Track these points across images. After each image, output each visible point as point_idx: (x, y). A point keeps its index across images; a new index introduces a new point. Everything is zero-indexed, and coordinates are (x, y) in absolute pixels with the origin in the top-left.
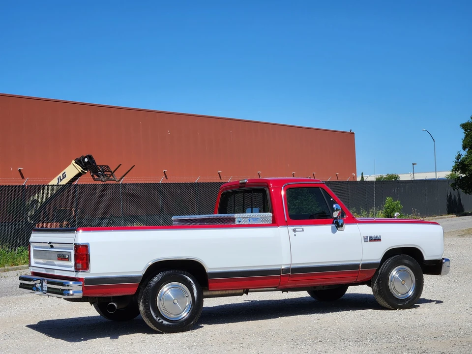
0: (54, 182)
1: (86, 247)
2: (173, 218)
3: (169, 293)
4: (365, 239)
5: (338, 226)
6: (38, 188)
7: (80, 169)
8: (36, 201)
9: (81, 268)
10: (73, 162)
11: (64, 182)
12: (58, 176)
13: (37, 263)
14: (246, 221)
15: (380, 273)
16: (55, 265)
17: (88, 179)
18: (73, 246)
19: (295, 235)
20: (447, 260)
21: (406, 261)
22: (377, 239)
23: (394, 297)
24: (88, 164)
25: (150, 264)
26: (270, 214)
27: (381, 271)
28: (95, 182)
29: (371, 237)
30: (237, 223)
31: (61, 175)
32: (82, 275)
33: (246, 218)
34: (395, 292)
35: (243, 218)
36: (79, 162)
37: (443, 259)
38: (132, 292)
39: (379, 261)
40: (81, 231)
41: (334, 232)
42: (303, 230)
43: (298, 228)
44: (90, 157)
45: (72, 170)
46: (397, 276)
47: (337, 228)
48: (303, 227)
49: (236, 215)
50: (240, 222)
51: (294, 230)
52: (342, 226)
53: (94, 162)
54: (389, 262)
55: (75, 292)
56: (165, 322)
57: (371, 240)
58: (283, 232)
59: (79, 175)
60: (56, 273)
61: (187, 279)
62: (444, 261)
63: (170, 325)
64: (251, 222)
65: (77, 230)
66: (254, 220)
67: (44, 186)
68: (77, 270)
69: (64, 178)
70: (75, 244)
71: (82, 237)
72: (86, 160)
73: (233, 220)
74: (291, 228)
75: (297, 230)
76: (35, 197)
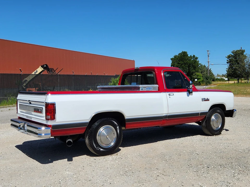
0: (33, 73)
1: (53, 105)
2: (98, 87)
3: (104, 132)
4: (202, 99)
5: (190, 93)
7: (43, 69)
8: (26, 80)
9: (50, 118)
10: (40, 66)
11: (37, 73)
12: (35, 72)
13: (21, 112)
14: (145, 89)
15: (207, 117)
16: (32, 115)
17: (46, 72)
18: (44, 104)
19: (170, 97)
20: (235, 110)
21: (218, 111)
22: (208, 100)
23: (213, 129)
24: (46, 68)
25: (93, 115)
26: (157, 86)
27: (208, 116)
28: (49, 74)
29: (205, 99)
30: (141, 90)
31: (36, 71)
32: (50, 123)
33: (145, 87)
34: (213, 126)
36: (42, 67)
37: (234, 110)
38: (82, 132)
39: (208, 111)
40: (50, 94)
41: (188, 96)
42: (173, 95)
43: (171, 93)
44: (46, 65)
45: (40, 70)
46: (214, 118)
47: (189, 94)
48: (173, 93)
49: (141, 86)
50: (142, 89)
51: (169, 95)
52: (192, 93)
53: (48, 67)
54: (212, 111)
56: (101, 150)
57: (205, 100)
58: (164, 96)
59: (43, 71)
60: (33, 120)
61: (114, 123)
62: (234, 111)
63: (104, 151)
65: (47, 94)
66: (149, 89)
68: (47, 119)
69: (37, 72)
70: (46, 103)
71: (51, 98)
72: (45, 66)
73: (139, 88)
74: (168, 93)
75: (171, 94)
76: (26, 79)
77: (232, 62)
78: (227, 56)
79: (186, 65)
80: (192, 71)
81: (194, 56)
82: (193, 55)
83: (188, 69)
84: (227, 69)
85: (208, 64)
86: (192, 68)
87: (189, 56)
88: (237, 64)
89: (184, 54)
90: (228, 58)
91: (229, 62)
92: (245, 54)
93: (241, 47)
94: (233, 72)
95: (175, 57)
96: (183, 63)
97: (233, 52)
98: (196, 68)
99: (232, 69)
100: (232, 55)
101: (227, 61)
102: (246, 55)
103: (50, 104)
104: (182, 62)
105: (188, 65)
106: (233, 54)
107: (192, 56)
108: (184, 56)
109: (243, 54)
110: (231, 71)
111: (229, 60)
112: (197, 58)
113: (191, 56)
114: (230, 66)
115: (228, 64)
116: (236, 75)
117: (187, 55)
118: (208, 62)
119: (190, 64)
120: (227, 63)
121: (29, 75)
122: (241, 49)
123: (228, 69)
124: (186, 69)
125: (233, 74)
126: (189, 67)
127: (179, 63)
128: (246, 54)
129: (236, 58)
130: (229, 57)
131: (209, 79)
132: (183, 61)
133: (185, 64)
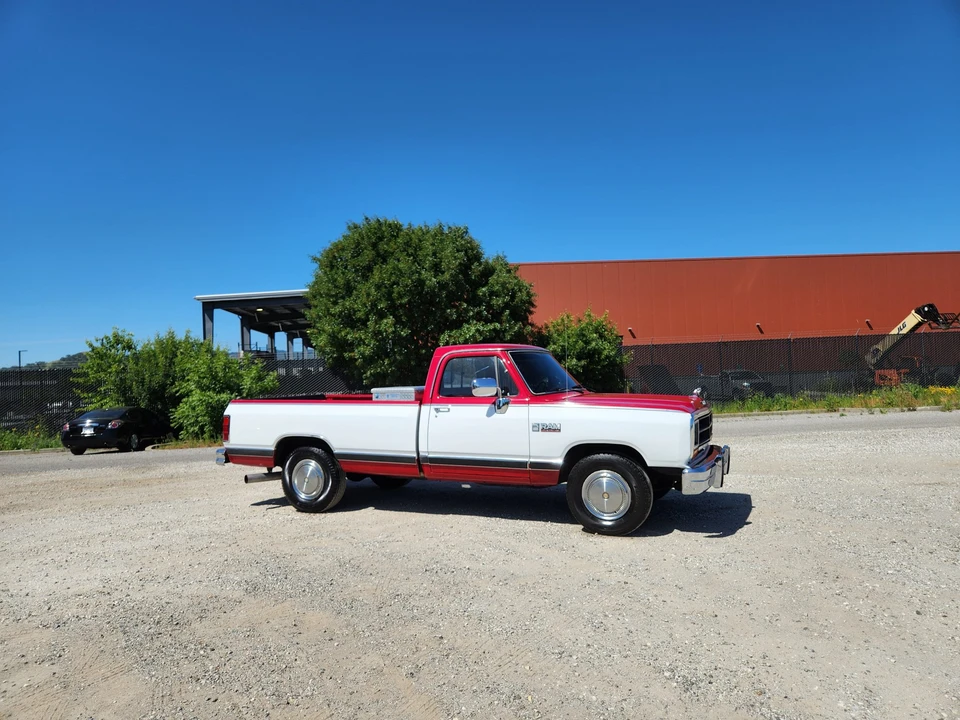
0: (895, 331)
4: (533, 427)
5: (498, 405)
6: (881, 338)
7: (920, 318)
8: (878, 350)
10: (913, 312)
11: (905, 331)
12: (899, 326)
14: (384, 397)
19: (437, 416)
23: (592, 515)
24: (930, 314)
28: (934, 331)
29: (543, 425)
30: (374, 399)
31: (901, 324)
33: (385, 393)
35: (382, 393)
36: (918, 311)
39: (561, 463)
41: (489, 414)
42: (448, 411)
43: (443, 407)
44: (930, 306)
45: (912, 319)
47: (499, 408)
50: (377, 397)
51: (437, 410)
53: (934, 310)
57: (543, 430)
59: (919, 324)
64: (390, 399)
66: (393, 395)
67: (885, 335)
69: (904, 328)
72: (926, 309)
75: (440, 410)
76: (879, 347)
121: (883, 337)
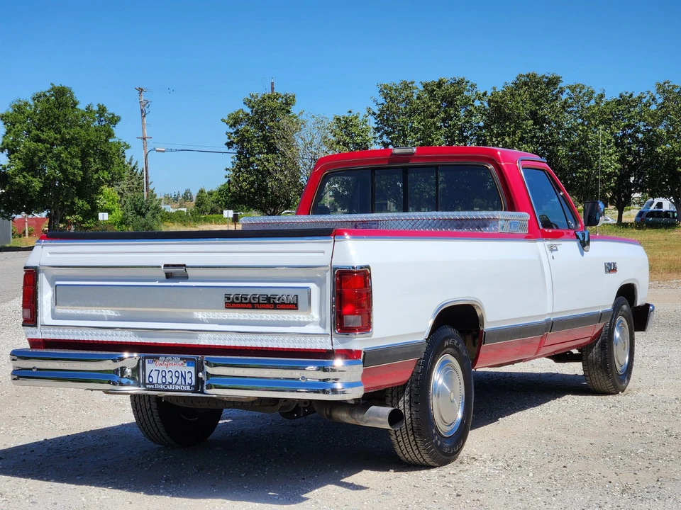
1: (363, 276)
5: (584, 244)
9: (359, 325)
14: (508, 227)
16: (201, 322)
19: (553, 258)
22: (615, 269)
26: (526, 216)
29: (611, 264)
30: (500, 230)
32: (358, 343)
33: (508, 220)
34: (617, 363)
35: (505, 220)
37: (648, 305)
39: (610, 308)
46: (618, 335)
47: (584, 247)
49: (499, 214)
50: (502, 228)
52: (588, 243)
55: (351, 385)
57: (610, 270)
62: (651, 308)
64: (512, 229)
65: (337, 233)
66: (515, 225)
68: (341, 330)
70: (333, 267)
75: (552, 247)
77: (249, 142)
78: (226, 118)
79: (75, 150)
80: (96, 176)
81: (102, 110)
82: (99, 105)
83: (80, 165)
84: (227, 169)
85: (145, 147)
86: (95, 162)
87: (82, 106)
88: (267, 153)
89: (61, 98)
90: (231, 126)
91: (237, 143)
92: (294, 110)
93: (272, 84)
94: (252, 183)
95: (19, 109)
96: (56, 139)
97: (248, 102)
98: (112, 163)
99: (249, 172)
100: (247, 115)
101: (229, 138)
102: (303, 117)
103: (357, 272)
104: (52, 134)
105: (83, 151)
106: (248, 110)
107: (95, 108)
108: (61, 105)
109: (288, 112)
110: (244, 181)
111: (236, 133)
112: (114, 120)
113: (88, 108)
114: (239, 159)
115: (231, 150)
116: (266, 195)
117: (75, 104)
118: (144, 139)
119: (88, 145)
120: (229, 145)
122: (273, 89)
123: (234, 171)
124: (71, 165)
125: (255, 194)
126: (84, 156)
127: (38, 140)
128: (302, 113)
129: (262, 128)
130: (235, 121)
131: (149, 215)
132: (58, 131)
133: (67, 143)
